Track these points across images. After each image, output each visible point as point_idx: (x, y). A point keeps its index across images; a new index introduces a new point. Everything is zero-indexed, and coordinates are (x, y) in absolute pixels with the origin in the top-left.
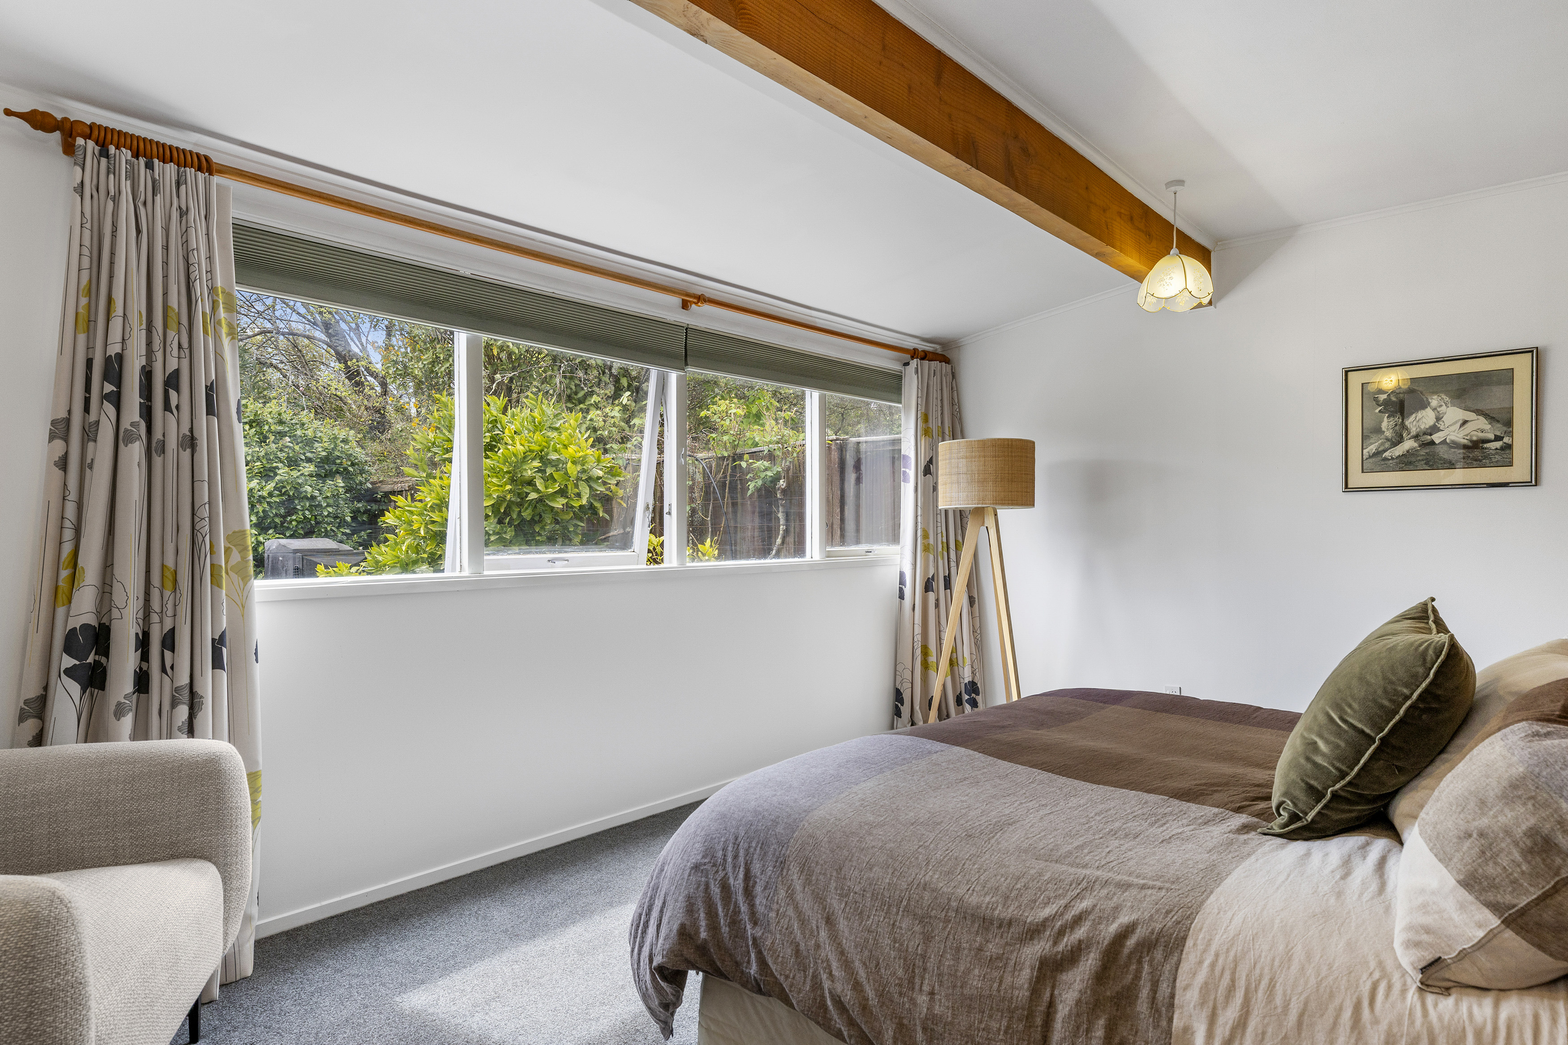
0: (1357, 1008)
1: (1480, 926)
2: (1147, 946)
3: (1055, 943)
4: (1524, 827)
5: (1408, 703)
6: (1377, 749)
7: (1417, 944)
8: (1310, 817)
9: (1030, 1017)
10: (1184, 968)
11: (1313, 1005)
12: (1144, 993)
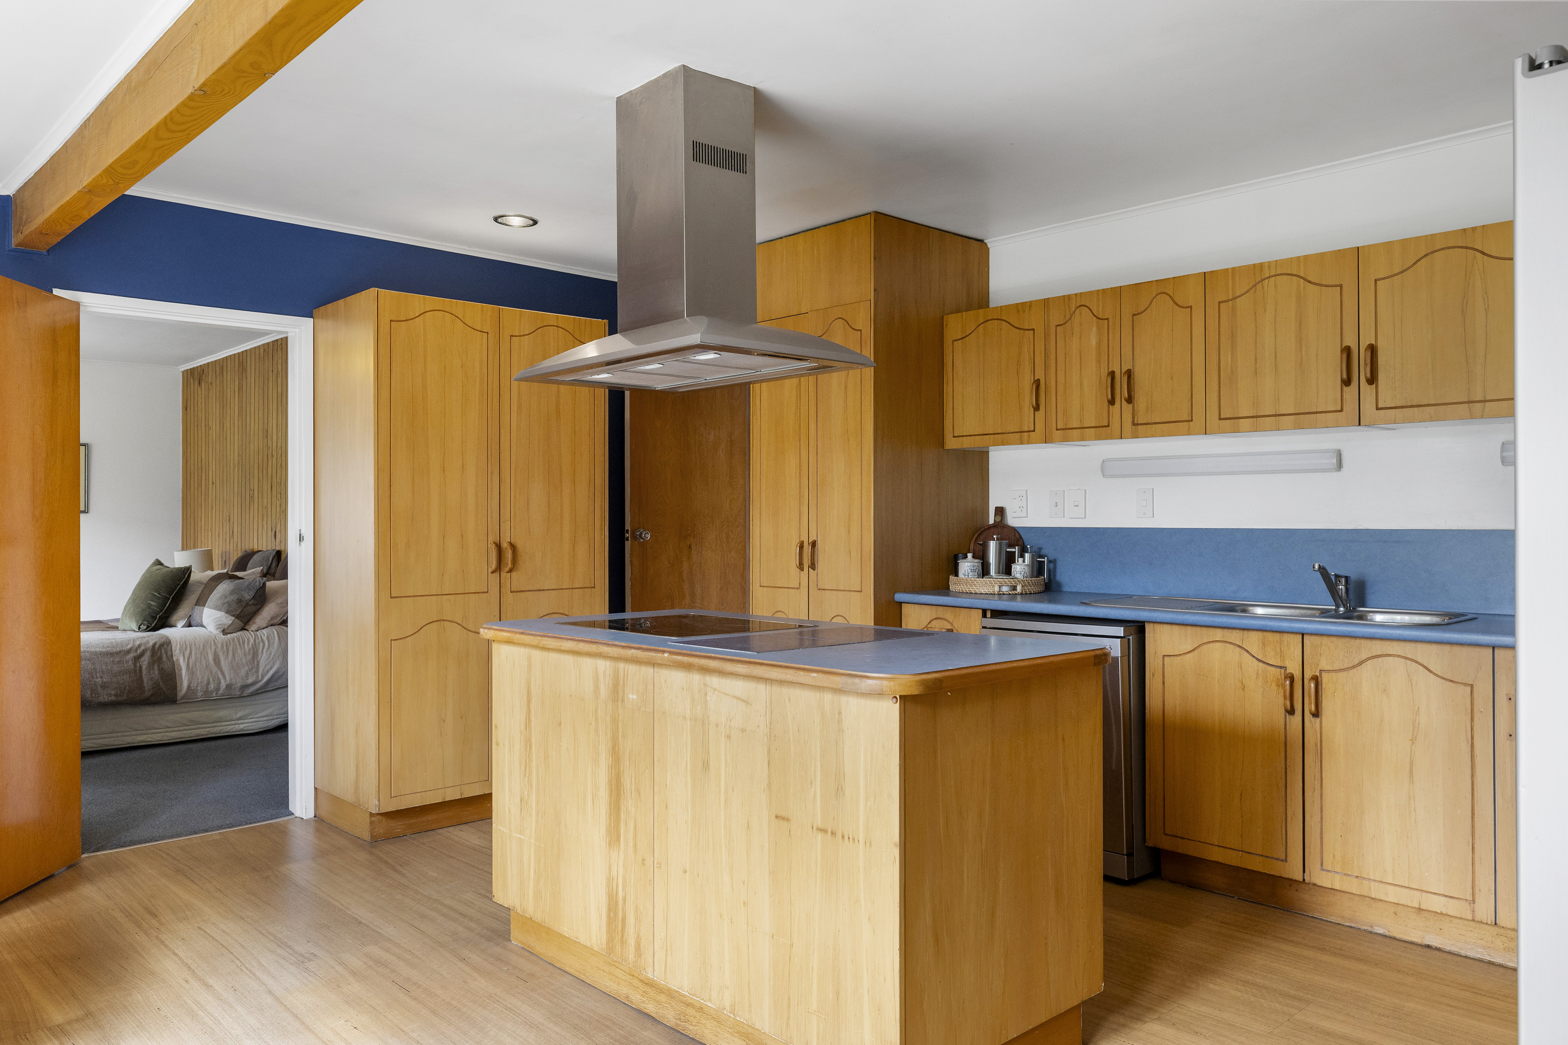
0: (214, 641)
1: (231, 620)
2: (162, 645)
3: (136, 652)
4: (236, 599)
5: (179, 586)
6: (171, 601)
7: (219, 628)
8: (153, 625)
9: (136, 671)
10: (173, 647)
11: (205, 644)
12: (164, 656)
